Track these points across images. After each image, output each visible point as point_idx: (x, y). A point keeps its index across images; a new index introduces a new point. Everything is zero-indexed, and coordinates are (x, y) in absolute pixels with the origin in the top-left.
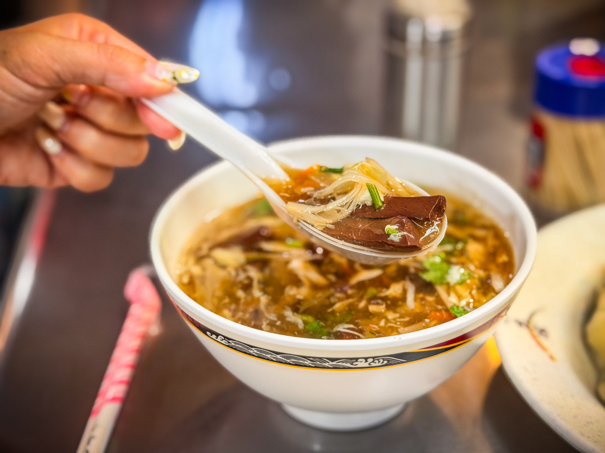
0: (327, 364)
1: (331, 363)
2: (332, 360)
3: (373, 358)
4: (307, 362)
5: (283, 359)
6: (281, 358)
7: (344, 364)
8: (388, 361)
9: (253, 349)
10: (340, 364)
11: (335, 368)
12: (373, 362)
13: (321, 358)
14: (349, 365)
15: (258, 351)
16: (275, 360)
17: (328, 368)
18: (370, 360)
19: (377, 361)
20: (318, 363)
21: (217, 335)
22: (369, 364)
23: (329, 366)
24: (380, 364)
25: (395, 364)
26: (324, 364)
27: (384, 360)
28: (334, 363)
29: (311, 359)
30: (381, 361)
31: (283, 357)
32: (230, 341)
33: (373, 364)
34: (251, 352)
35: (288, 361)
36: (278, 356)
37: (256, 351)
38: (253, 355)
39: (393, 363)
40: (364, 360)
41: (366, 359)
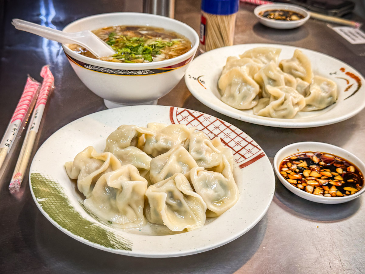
0: (128, 73)
1: (129, 72)
2: (130, 71)
3: (144, 70)
4: (121, 73)
5: (113, 72)
6: (112, 71)
7: (134, 73)
8: (149, 72)
9: (102, 69)
10: (132, 73)
11: (131, 75)
12: (144, 72)
13: (126, 70)
14: (135, 73)
15: (104, 69)
16: (110, 73)
17: (128, 75)
18: (143, 71)
19: (145, 72)
20: (125, 73)
21: (88, 65)
22: (142, 73)
23: (129, 74)
24: (146, 73)
25: (151, 74)
26: (127, 73)
27: (147, 72)
28: (130, 72)
29: (123, 71)
30: (146, 72)
31: (113, 71)
32: (94, 67)
33: (144, 73)
34: (101, 70)
35: (115, 72)
36: (111, 71)
37: (103, 70)
38: (102, 72)
39: (150, 73)
40: (140, 71)
41: (141, 70)
